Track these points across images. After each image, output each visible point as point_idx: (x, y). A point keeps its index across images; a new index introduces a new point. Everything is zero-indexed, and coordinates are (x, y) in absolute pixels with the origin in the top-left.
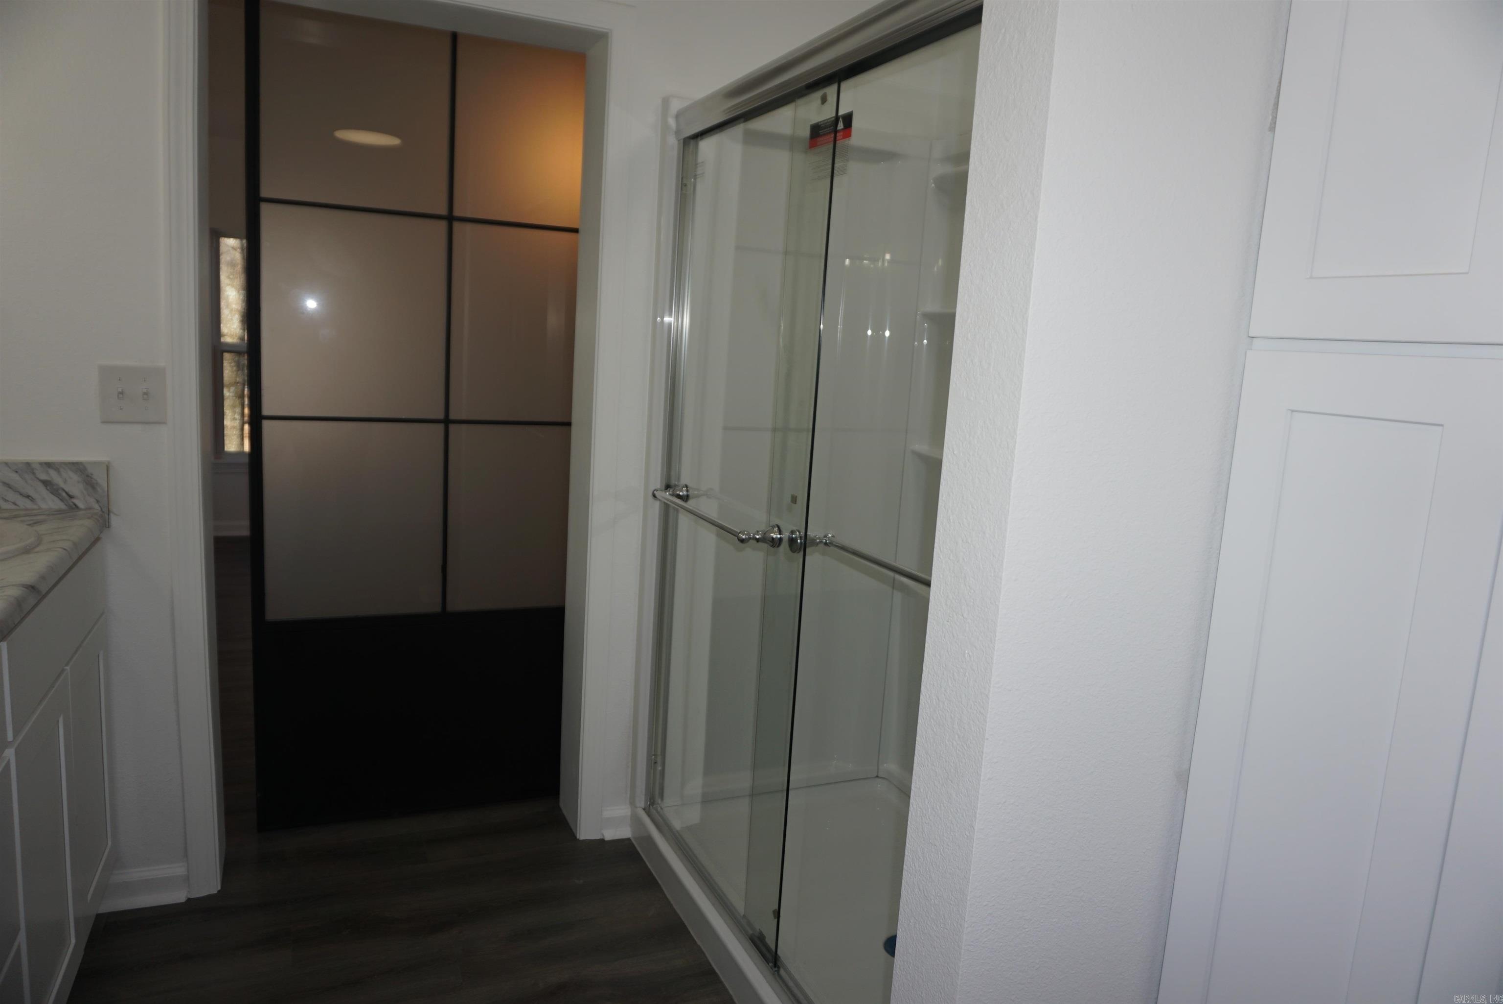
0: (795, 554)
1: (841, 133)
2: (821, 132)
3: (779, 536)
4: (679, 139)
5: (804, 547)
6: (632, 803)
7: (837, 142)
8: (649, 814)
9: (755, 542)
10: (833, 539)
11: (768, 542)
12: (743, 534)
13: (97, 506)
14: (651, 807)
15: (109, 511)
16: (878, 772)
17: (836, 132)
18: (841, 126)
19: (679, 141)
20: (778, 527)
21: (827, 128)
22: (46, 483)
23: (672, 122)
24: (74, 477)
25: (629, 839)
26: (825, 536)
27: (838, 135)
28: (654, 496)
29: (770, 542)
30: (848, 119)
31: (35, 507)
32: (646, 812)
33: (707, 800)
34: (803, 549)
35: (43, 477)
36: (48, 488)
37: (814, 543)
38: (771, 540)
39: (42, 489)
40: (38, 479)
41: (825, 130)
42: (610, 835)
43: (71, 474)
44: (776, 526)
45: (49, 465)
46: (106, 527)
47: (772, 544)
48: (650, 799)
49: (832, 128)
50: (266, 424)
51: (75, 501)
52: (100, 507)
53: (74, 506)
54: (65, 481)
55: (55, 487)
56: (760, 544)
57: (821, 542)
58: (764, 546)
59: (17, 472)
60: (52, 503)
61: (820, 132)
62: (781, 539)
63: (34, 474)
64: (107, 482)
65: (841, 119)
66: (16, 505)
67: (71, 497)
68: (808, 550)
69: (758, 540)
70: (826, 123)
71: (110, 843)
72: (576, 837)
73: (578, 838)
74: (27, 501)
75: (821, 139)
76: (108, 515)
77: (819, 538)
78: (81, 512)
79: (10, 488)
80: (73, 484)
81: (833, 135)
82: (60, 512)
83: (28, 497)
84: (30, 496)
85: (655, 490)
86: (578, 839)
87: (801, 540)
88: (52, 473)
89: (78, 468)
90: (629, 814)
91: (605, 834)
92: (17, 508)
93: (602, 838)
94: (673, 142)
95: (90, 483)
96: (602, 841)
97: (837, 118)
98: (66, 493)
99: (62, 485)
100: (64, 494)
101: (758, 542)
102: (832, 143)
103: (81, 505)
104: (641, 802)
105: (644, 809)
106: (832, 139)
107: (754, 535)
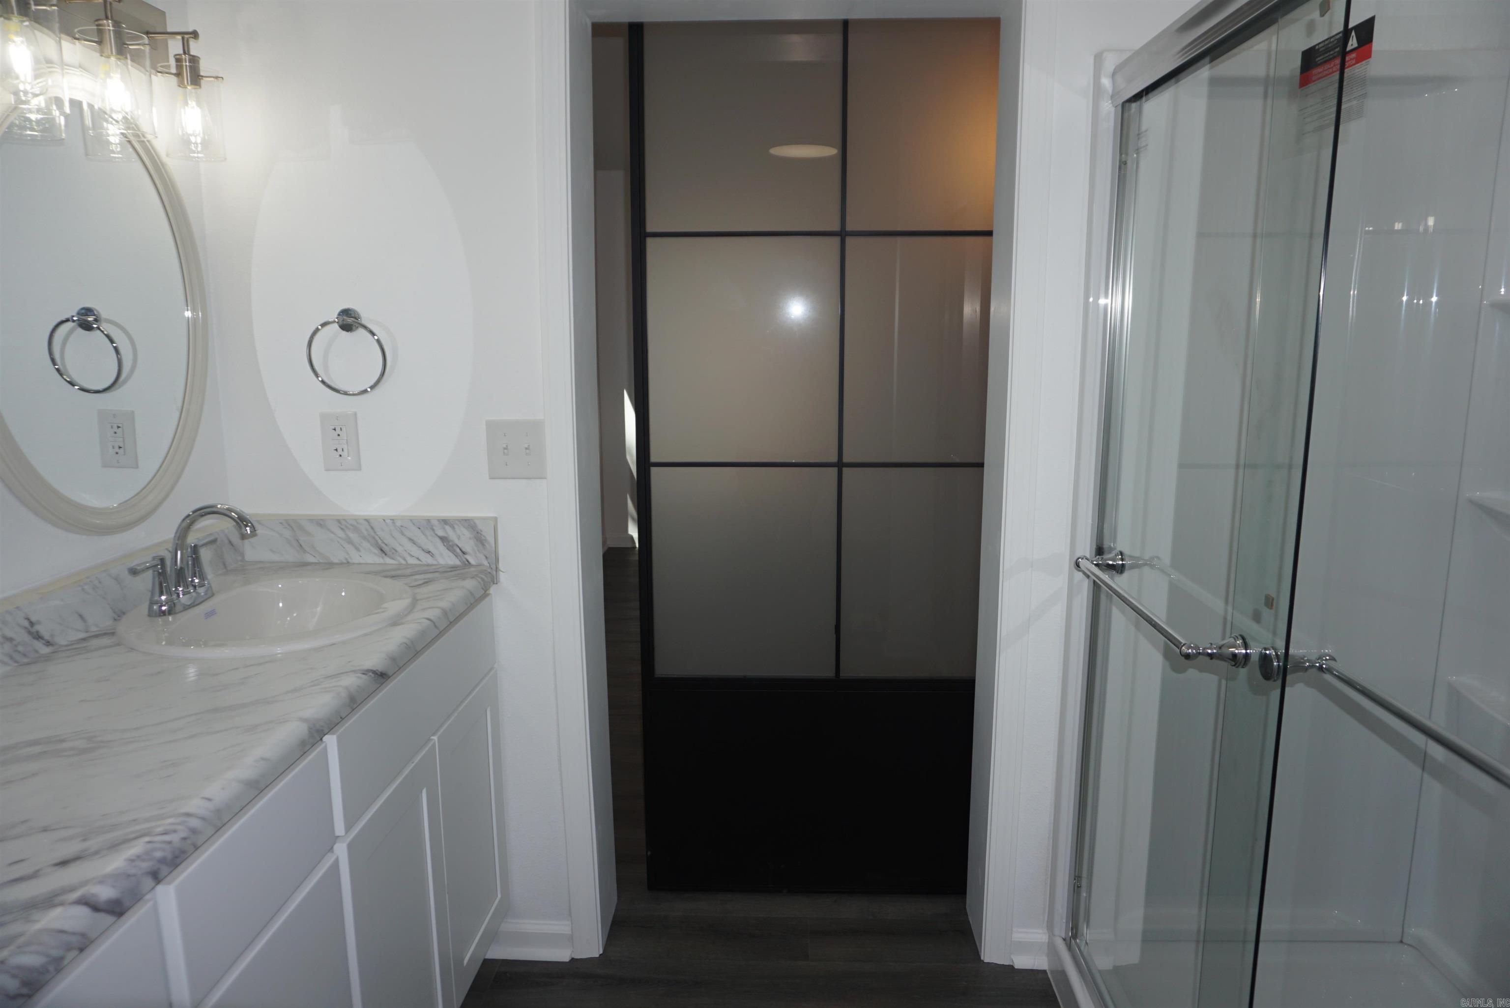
0: (1270, 683)
1: (1354, 55)
2: (1319, 60)
3: (1244, 651)
4: (1116, 105)
5: (1284, 672)
6: (1050, 927)
7: (1346, 70)
8: (1069, 948)
9: (1207, 658)
10: (1332, 664)
11: (1227, 660)
12: (1190, 647)
13: (486, 563)
14: (1073, 941)
15: (497, 568)
16: (1402, 937)
17: (1344, 54)
18: (1353, 43)
19: (1116, 107)
20: (1243, 639)
21: (1330, 51)
22: (443, 539)
23: (1106, 82)
24: (466, 534)
25: (1044, 972)
26: (1320, 658)
27: (1347, 58)
28: (1077, 565)
29: (1230, 659)
30: (1366, 30)
31: (435, 562)
32: (1066, 944)
33: (1149, 938)
34: (1281, 676)
35: (441, 533)
36: (445, 544)
37: (1300, 667)
38: (1231, 657)
39: (439, 543)
40: (436, 534)
41: (1327, 55)
42: (1022, 962)
43: (465, 531)
44: (1239, 637)
45: (445, 522)
46: (494, 583)
47: (1233, 663)
48: (1072, 929)
49: (1338, 49)
50: (654, 470)
51: (468, 557)
52: (489, 563)
53: (467, 562)
54: (459, 537)
55: (451, 543)
56: (1215, 662)
57: (1312, 666)
58: (1224, 665)
59: (419, 528)
60: (448, 559)
61: (1317, 60)
62: (1247, 656)
63: (433, 530)
64: (495, 538)
65: (1353, 33)
66: (419, 560)
67: (464, 553)
68: (1289, 678)
69: (1211, 656)
70: (1328, 44)
71: (499, 896)
72: (980, 958)
73: (982, 958)
74: (428, 555)
75: (1319, 70)
76: (496, 571)
77: (1308, 661)
78: (473, 569)
79: (415, 544)
80: (466, 542)
81: (1338, 61)
82: (454, 568)
83: (429, 552)
84: (430, 552)
85: (1079, 558)
86: (983, 961)
87: (1278, 662)
88: (448, 528)
89: (469, 524)
90: (1047, 941)
91: (1014, 961)
92: (420, 562)
93: (1011, 964)
94: (1108, 109)
95: (479, 539)
96: (1010, 968)
97: (1346, 32)
98: (460, 549)
99: (457, 541)
100: (458, 550)
101: (1211, 659)
102: (1338, 73)
103: (472, 562)
104: (1061, 929)
105: (1064, 940)
106: (1339, 67)
107: (1204, 649)
